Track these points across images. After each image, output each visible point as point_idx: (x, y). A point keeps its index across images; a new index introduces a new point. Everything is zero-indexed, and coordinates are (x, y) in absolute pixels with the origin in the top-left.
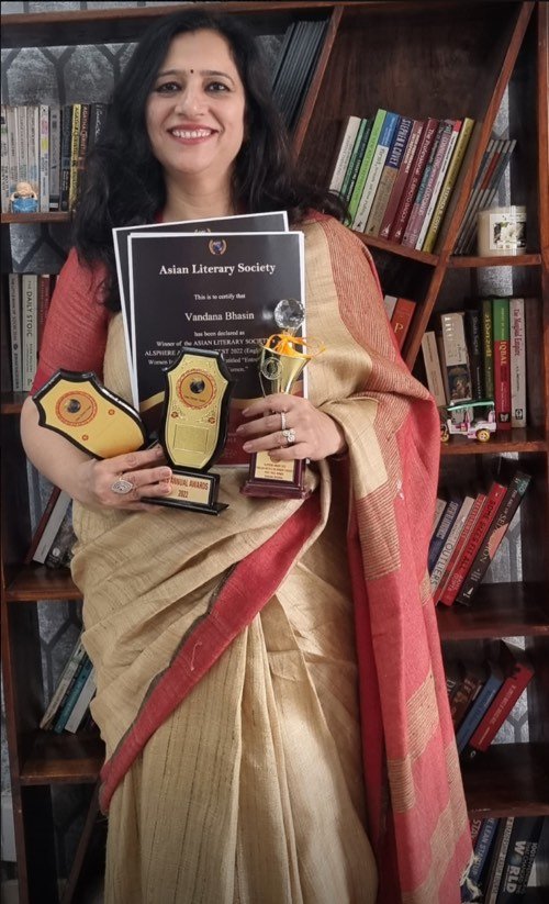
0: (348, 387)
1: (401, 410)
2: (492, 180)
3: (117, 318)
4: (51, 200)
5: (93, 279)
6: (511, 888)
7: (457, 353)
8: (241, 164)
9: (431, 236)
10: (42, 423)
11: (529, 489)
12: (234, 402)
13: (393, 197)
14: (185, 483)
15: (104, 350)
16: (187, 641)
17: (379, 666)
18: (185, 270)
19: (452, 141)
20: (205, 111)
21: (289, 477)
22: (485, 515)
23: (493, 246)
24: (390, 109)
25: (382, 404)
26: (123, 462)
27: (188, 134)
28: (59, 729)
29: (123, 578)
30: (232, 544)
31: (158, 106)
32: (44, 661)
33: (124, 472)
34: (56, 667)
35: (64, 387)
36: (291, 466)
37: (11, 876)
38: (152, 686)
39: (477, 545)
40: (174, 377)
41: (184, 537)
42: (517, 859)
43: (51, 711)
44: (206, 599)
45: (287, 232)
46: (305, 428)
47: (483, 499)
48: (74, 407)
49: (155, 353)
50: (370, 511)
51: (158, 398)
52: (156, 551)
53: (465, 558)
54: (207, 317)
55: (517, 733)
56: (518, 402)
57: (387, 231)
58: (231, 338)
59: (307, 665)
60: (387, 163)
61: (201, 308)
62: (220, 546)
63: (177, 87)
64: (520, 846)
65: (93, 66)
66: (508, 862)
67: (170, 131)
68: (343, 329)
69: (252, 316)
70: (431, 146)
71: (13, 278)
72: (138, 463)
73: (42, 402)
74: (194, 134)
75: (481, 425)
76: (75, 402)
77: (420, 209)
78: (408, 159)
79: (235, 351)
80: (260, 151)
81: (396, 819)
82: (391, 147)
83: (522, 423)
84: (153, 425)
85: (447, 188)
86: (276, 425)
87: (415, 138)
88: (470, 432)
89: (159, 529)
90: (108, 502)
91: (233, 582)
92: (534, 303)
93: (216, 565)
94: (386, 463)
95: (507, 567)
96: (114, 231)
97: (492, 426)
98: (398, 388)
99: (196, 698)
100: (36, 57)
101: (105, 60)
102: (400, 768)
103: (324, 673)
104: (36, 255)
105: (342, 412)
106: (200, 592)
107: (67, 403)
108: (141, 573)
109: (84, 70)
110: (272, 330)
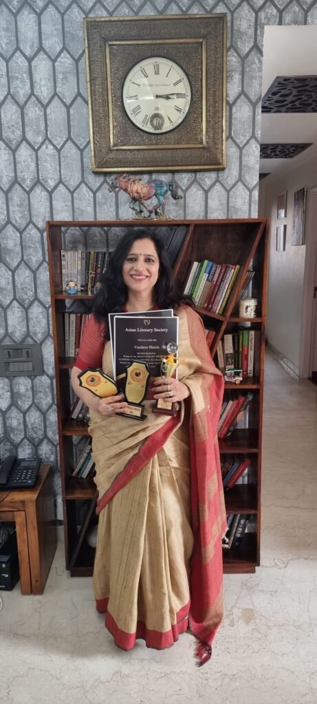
0: (192, 371)
1: (210, 379)
2: (245, 286)
3: (108, 343)
4: (82, 286)
5: (100, 327)
6: (238, 535)
7: (229, 349)
8: (156, 288)
9: (222, 308)
10: (81, 385)
11: (253, 399)
12: (152, 378)
13: (208, 294)
14: (132, 408)
15: (103, 353)
16: (130, 461)
17: (198, 472)
18: (135, 330)
19: (232, 273)
20: (145, 269)
21: (170, 408)
22: (236, 407)
23: (245, 314)
24: (209, 260)
25: (204, 378)
26: (109, 399)
27: (138, 277)
28: (79, 477)
29: (108, 438)
30: (149, 429)
31: (127, 266)
32: (74, 451)
33: (110, 403)
34: (78, 453)
35: (89, 373)
36: (171, 404)
37: (60, 525)
38: (117, 476)
39: (233, 417)
40: (129, 370)
41: (131, 426)
42: (241, 526)
43: (77, 470)
44: (138, 448)
45: (173, 317)
46: (177, 391)
47: (236, 402)
48: (93, 380)
49: (123, 359)
50: (198, 419)
51: (123, 375)
52: (120, 430)
53: (228, 422)
54: (143, 347)
55: (243, 480)
56: (251, 367)
57: (206, 305)
58: (151, 355)
59: (172, 470)
60: (207, 280)
61: (140, 344)
62: (143, 430)
63: (135, 260)
64: (242, 522)
65: (98, 235)
66: (238, 527)
67: (131, 275)
68: (191, 350)
69: (158, 347)
70: (224, 275)
71: (67, 315)
72: (115, 400)
73: (81, 378)
74: (140, 278)
75: (236, 378)
76: (93, 378)
77: (218, 297)
78: (215, 279)
79: (152, 360)
80: (164, 283)
81: (201, 524)
82: (209, 274)
83: (251, 375)
84: (121, 385)
85: (229, 291)
86: (165, 389)
87: (218, 271)
88: (233, 380)
89: (122, 422)
90: (104, 413)
91: (148, 442)
92: (258, 333)
93: (142, 436)
94: (204, 399)
95: (243, 423)
96: (109, 314)
97: (241, 379)
98: (210, 372)
99: (133, 482)
100: (77, 230)
101: (103, 232)
102: (204, 507)
103: (179, 473)
104: (75, 304)
105: (189, 382)
106: (136, 445)
107: (90, 379)
108: (115, 437)
109: (95, 235)
110: (166, 353)
